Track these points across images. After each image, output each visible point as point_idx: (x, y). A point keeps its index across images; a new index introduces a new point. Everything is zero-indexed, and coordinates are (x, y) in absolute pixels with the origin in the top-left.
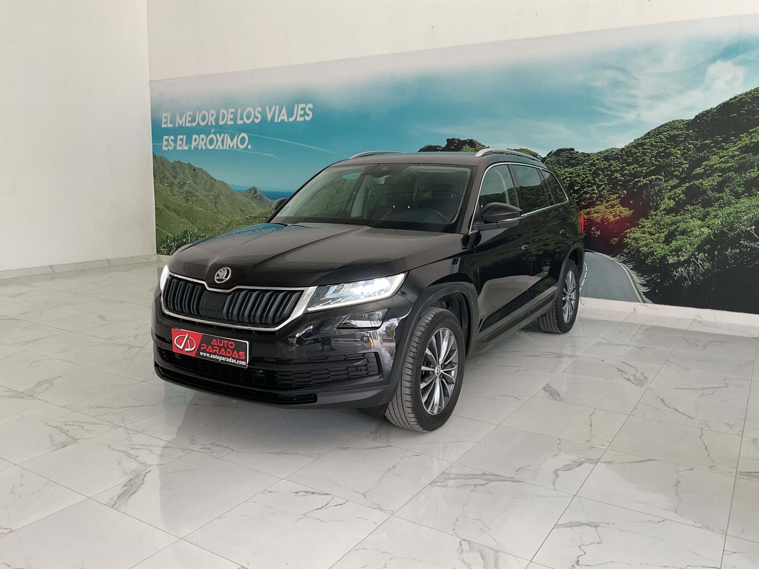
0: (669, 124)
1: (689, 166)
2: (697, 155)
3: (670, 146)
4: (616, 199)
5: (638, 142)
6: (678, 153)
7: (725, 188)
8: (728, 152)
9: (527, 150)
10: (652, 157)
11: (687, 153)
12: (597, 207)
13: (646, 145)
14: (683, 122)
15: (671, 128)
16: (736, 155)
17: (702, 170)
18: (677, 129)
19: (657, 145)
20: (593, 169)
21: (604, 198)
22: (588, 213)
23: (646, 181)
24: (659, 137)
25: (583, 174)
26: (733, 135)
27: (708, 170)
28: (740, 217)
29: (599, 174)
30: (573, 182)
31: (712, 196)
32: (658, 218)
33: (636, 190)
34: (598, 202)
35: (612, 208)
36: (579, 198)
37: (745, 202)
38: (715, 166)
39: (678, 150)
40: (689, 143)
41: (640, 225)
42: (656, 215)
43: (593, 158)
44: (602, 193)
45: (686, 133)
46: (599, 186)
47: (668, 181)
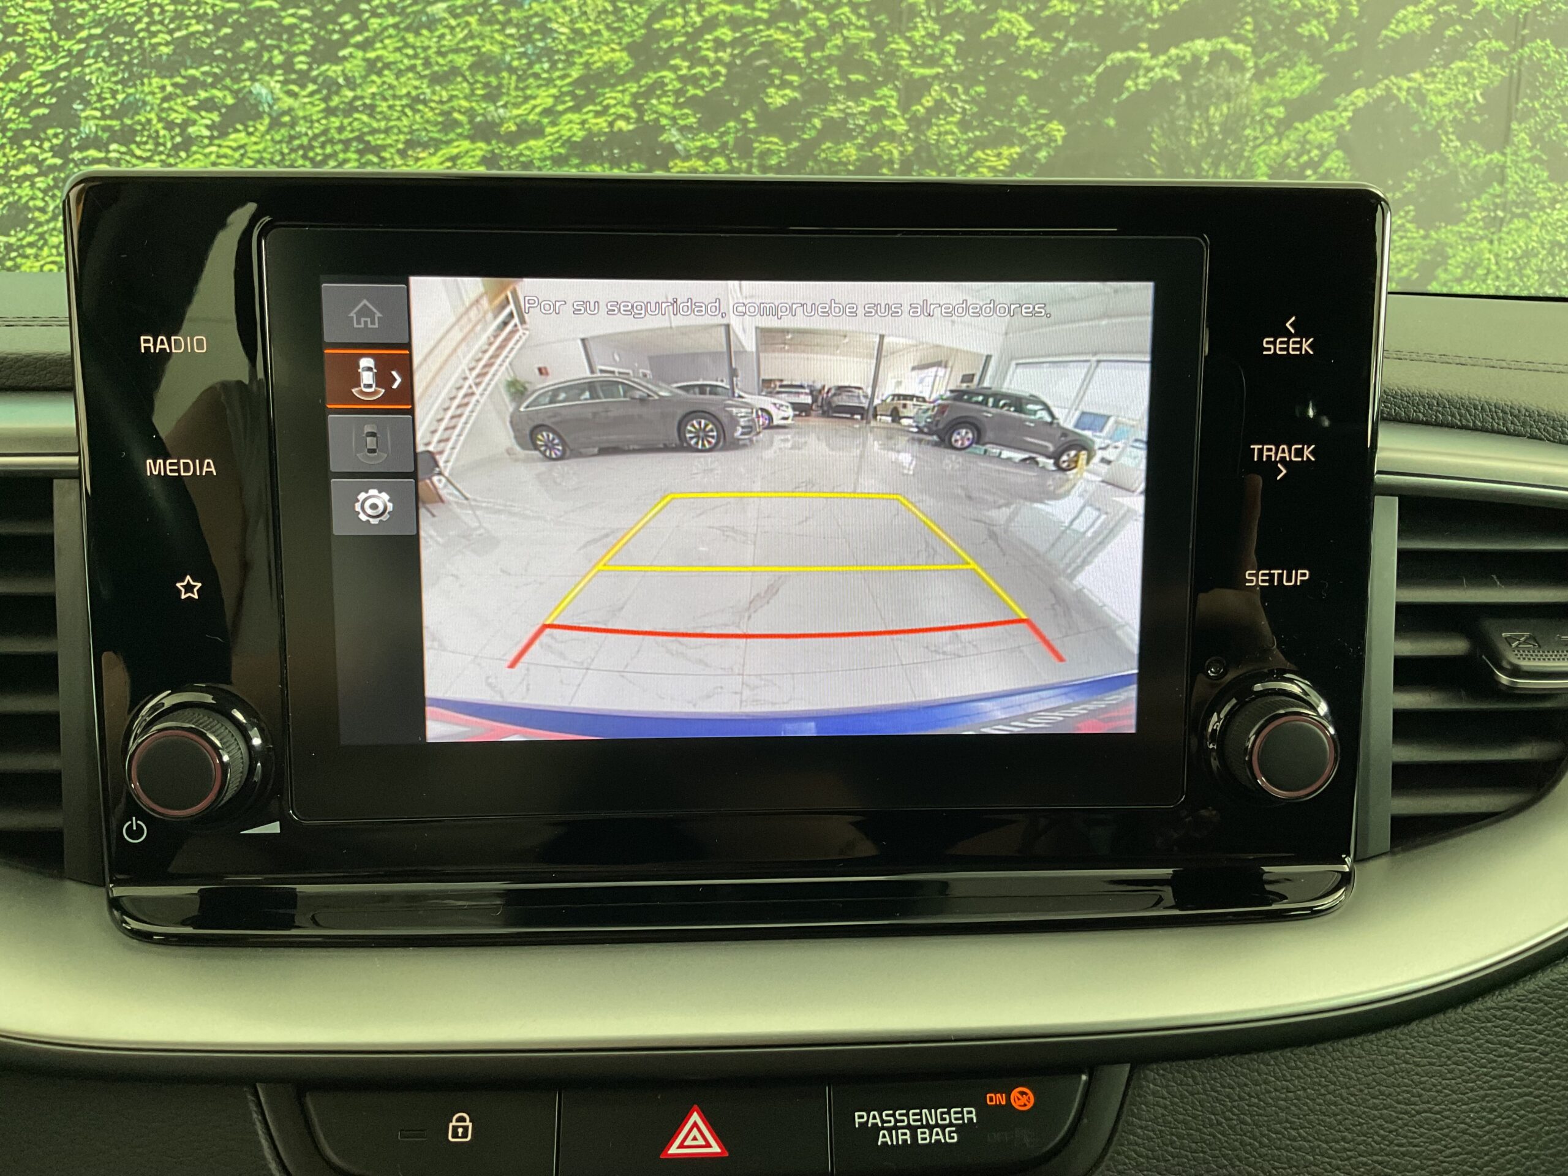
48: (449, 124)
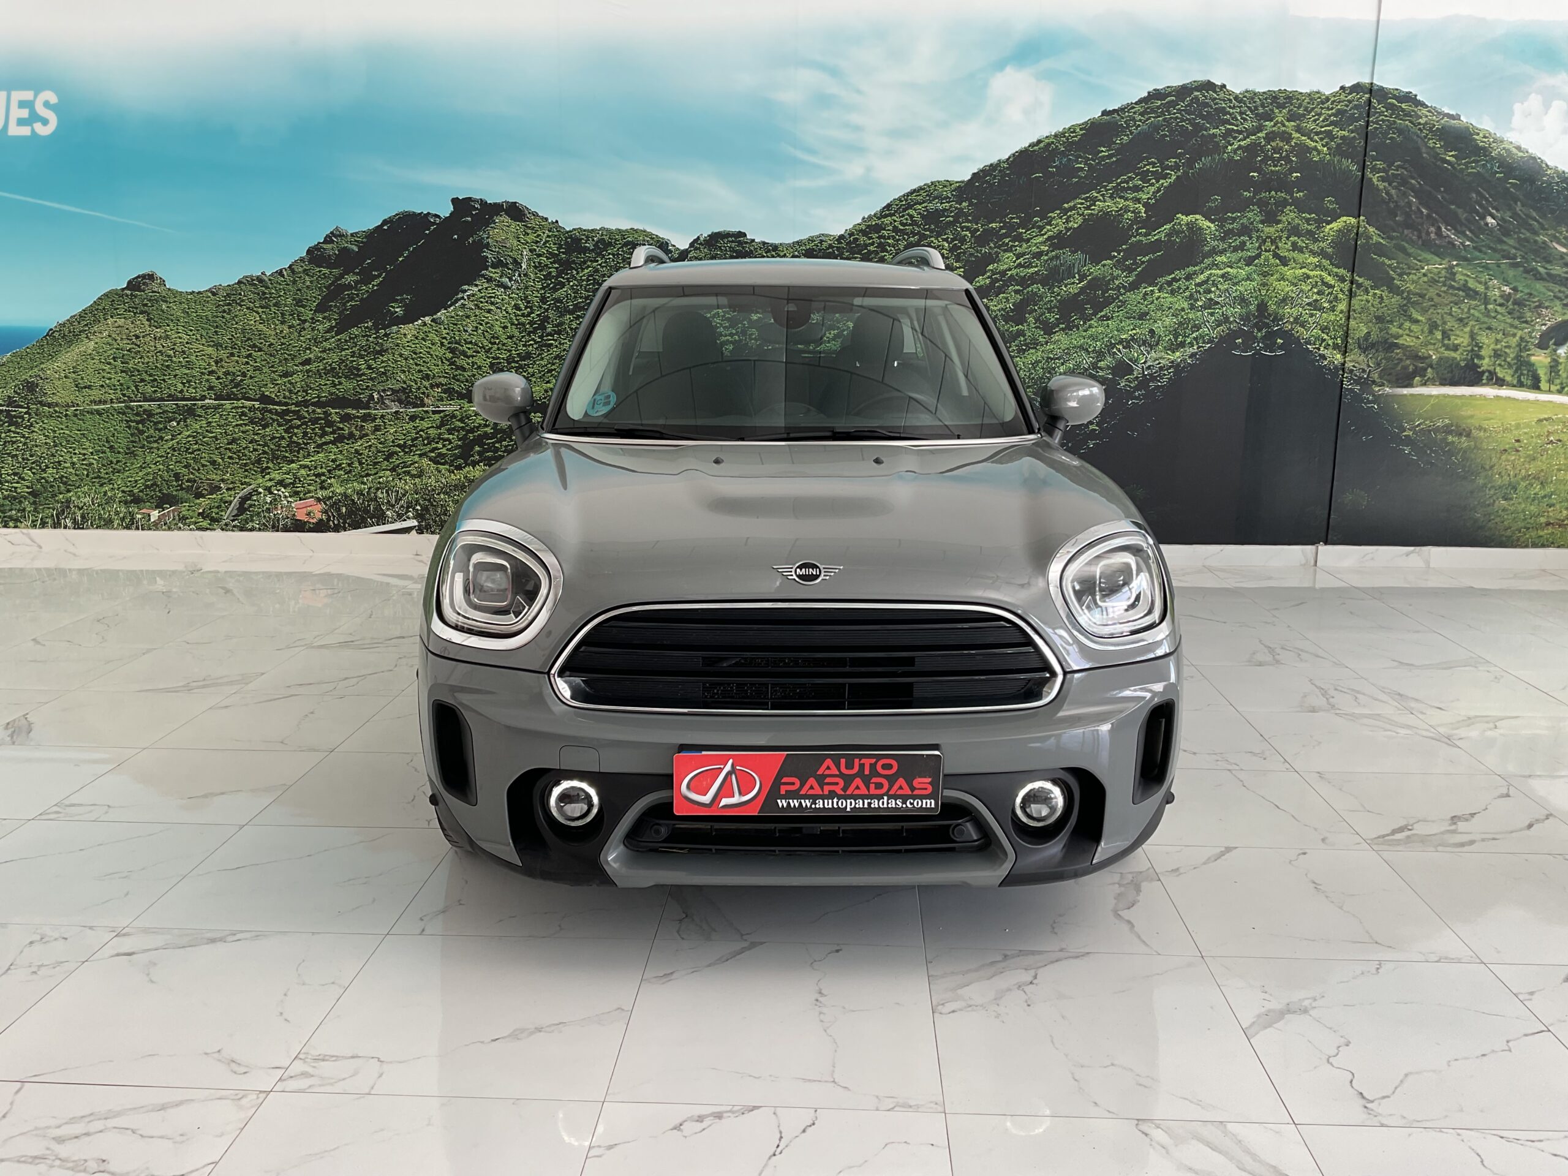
0: (924, 189)
1: (963, 272)
2: (977, 252)
3: (928, 233)
5: (870, 223)
6: (943, 246)
7: (1027, 315)
8: (1030, 246)
9: (645, 231)
10: (897, 253)
13: (884, 230)
14: (951, 185)
15: (930, 196)
16: (1044, 251)
17: (988, 281)
18: (940, 198)
19: (906, 229)
24: (908, 214)
26: (1037, 214)
27: (997, 280)
28: (1054, 369)
31: (1006, 330)
37: (1062, 340)
38: (1009, 273)
39: (944, 240)
40: (962, 228)
43: (785, 255)
45: (956, 208)
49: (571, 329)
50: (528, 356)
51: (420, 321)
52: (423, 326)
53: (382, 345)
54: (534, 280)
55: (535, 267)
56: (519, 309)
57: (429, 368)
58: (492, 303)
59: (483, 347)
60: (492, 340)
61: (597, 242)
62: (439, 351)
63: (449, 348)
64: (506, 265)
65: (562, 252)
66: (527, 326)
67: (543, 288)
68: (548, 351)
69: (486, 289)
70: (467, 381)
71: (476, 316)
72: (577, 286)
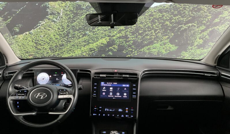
1: (211, 17)
4: (167, 39)
10: (190, 11)
11: (210, 9)
12: (155, 45)
17: (219, 20)
20: (152, 18)
21: (159, 39)
22: (149, 49)
23: (186, 27)
25: (145, 22)
27: (222, 20)
29: (156, 22)
30: (138, 27)
32: (193, 51)
33: (179, 33)
34: (155, 41)
35: (164, 45)
36: (142, 38)
38: (226, 18)
39: (205, 6)
41: (182, 56)
42: (192, 49)
43: (152, 11)
44: (158, 35)
46: (155, 30)
47: (199, 27)
48: (106, 35)
49: (78, 36)
50: (63, 45)
51: (25, 34)
52: (26, 35)
53: (12, 42)
54: (65, 19)
55: (65, 15)
56: (60, 29)
57: (28, 49)
58: (50, 27)
59: (47, 42)
60: (50, 40)
61: (87, 6)
62: (31, 43)
63: (35, 42)
64: (55, 14)
65: (75, 10)
66: (63, 35)
67: (68, 22)
68: (70, 43)
69: (48, 22)
70: (41, 54)
71: (44, 31)
72: (80, 21)
